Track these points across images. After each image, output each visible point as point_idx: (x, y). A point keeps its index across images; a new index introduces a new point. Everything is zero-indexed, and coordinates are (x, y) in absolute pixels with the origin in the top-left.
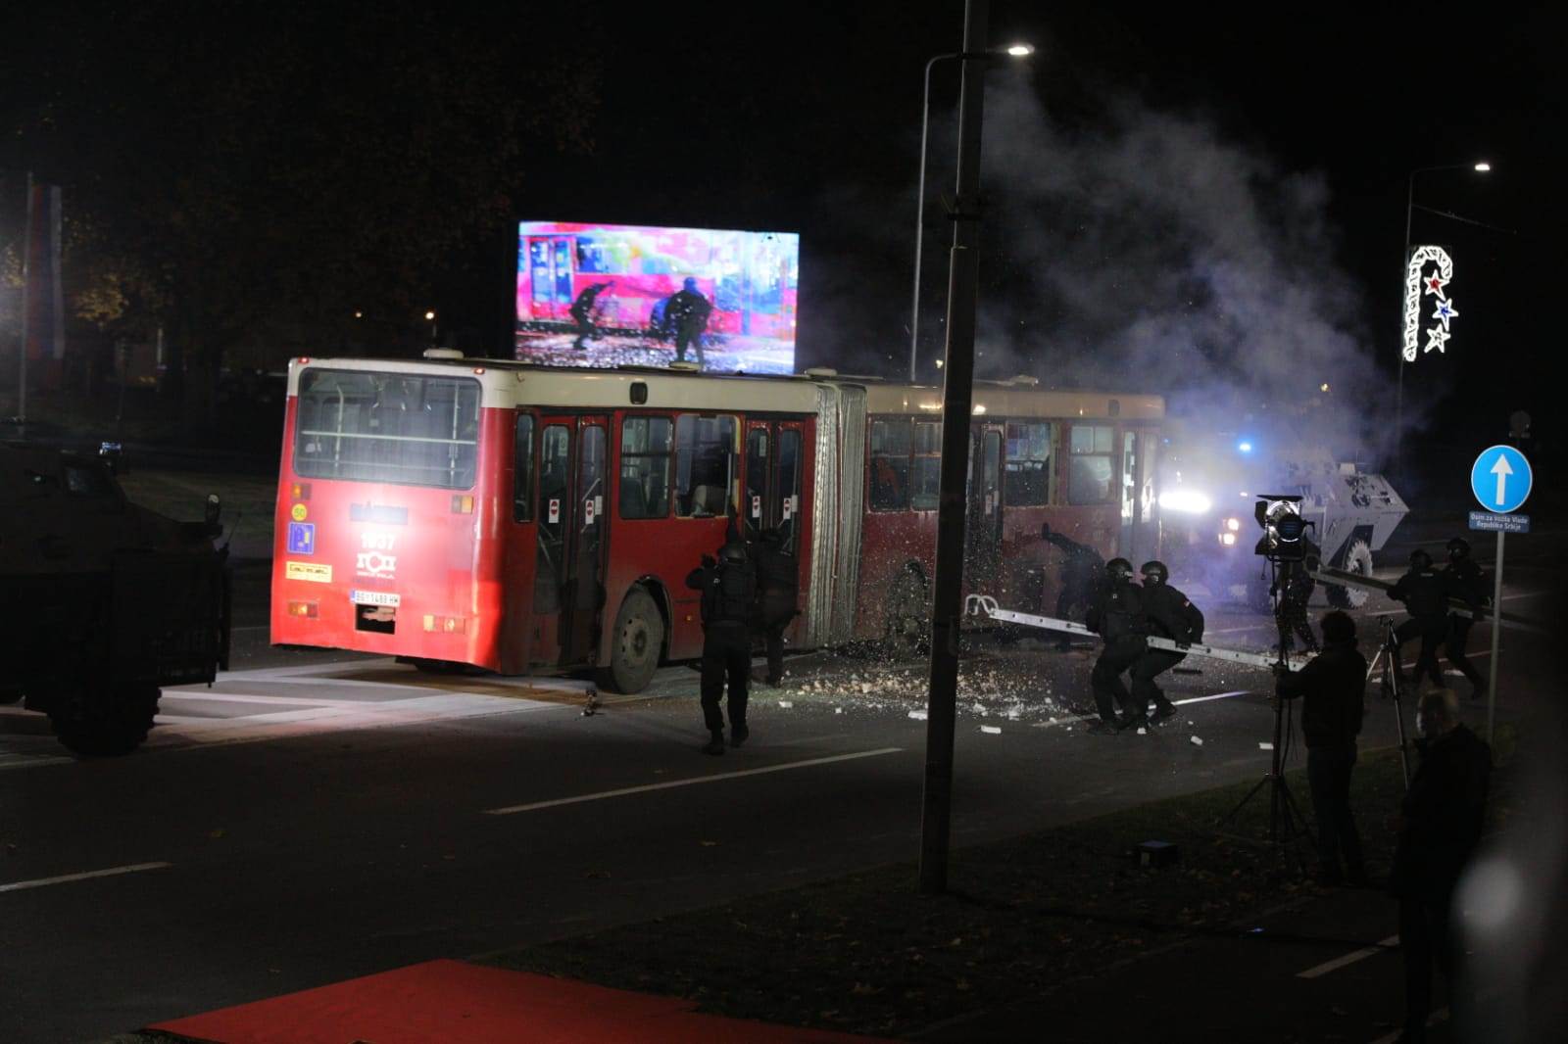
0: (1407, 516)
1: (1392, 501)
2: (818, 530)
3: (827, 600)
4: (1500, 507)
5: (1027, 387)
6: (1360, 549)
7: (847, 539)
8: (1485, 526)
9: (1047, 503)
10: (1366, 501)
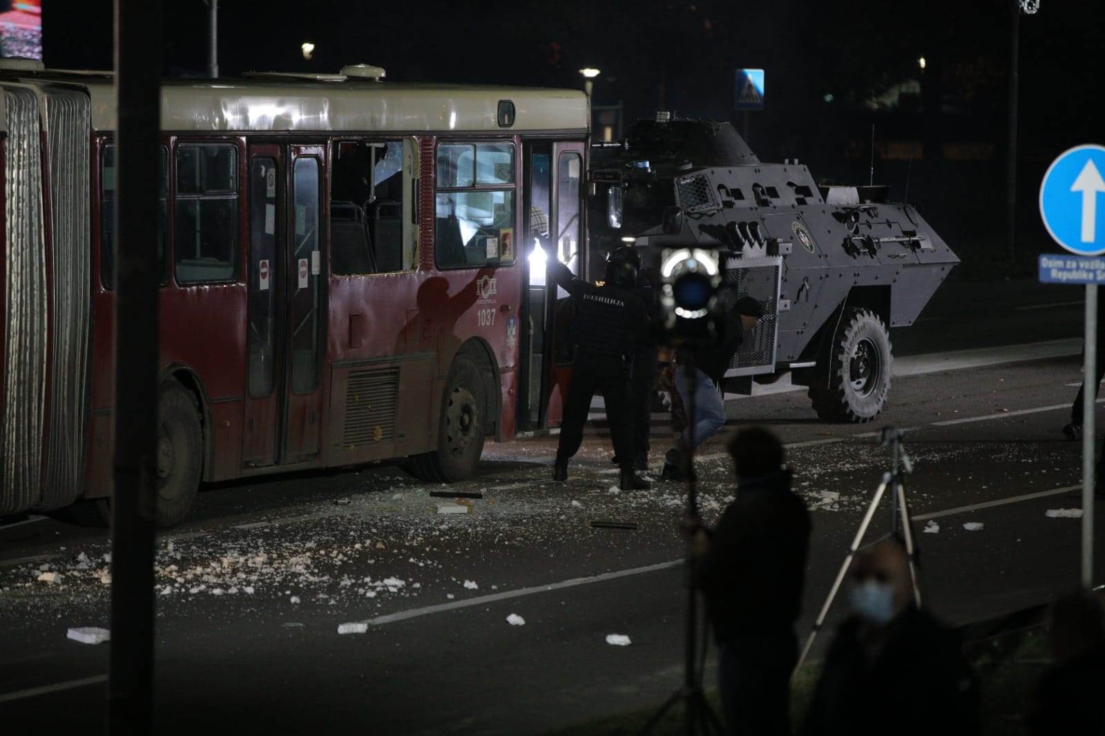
0: (956, 271)
1: (923, 245)
2: (14, 322)
3: (34, 432)
4: (1088, 246)
5: (367, 82)
6: (867, 324)
7: (67, 333)
8: (1064, 277)
9: (401, 269)
10: (870, 246)
